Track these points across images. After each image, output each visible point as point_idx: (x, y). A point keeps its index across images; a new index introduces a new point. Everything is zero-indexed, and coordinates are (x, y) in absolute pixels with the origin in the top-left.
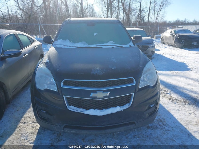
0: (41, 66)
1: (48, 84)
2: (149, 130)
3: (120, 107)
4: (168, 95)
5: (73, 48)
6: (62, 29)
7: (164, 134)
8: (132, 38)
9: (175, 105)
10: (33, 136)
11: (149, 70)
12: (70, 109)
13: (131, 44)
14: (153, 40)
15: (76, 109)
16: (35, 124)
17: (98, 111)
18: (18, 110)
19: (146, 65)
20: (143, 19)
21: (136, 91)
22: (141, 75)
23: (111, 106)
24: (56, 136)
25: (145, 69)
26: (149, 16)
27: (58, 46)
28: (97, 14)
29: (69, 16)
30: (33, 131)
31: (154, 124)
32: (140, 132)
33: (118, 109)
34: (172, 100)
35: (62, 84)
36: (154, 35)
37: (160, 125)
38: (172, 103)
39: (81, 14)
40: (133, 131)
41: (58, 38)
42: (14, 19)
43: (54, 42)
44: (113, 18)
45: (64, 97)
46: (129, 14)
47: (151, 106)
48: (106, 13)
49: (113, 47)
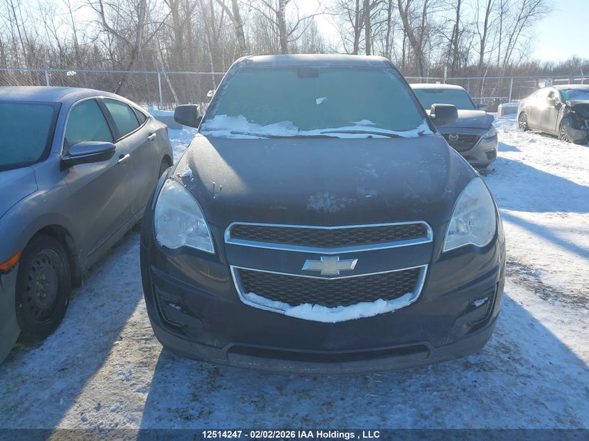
0: (171, 186)
1: (190, 235)
2: (470, 374)
3: (385, 302)
4: (532, 279)
5: (258, 138)
6: (227, 87)
7: (515, 385)
8: (428, 112)
9: (552, 307)
10: (145, 373)
11: (475, 201)
12: (246, 302)
13: (424, 128)
14: (492, 119)
15: (262, 302)
16: (149, 343)
17: (325, 309)
18: (102, 306)
19: (466, 188)
20: (465, 56)
21: (434, 261)
22: (451, 216)
23: (360, 299)
24: (206, 376)
25: (462, 200)
26: (482, 48)
27: (216, 134)
28: (326, 44)
29: (244, 49)
30: (145, 360)
31: (483, 357)
32: (444, 378)
33: (380, 307)
34: (544, 294)
35: (227, 233)
36: (498, 102)
37: (502, 361)
38: (541, 300)
39: (279, 42)
40: (422, 374)
41: (215, 111)
42: (89, 57)
43: (203, 122)
44: (372, 53)
45: (232, 271)
46: (423, 42)
47: (477, 304)
48: (353, 40)
49: (370, 137)
